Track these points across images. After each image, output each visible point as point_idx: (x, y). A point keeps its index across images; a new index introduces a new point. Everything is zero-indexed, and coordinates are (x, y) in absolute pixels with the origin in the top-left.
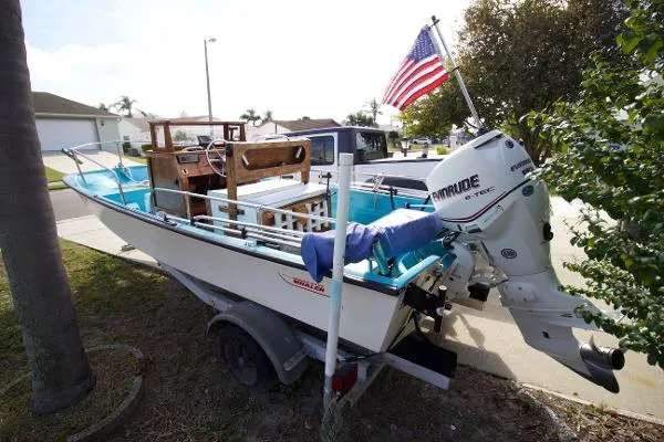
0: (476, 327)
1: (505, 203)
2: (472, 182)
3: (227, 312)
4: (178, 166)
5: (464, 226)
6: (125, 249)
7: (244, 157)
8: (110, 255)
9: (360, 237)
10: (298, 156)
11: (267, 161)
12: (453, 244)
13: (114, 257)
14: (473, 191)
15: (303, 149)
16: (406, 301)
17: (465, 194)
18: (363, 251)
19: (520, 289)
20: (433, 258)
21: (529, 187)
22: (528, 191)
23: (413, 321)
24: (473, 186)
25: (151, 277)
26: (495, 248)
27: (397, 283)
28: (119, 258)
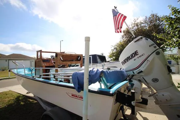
0: (145, 117)
1: (150, 59)
2: (136, 53)
3: (49, 111)
4: (43, 63)
5: (135, 71)
6: (27, 93)
7: (61, 57)
8: (22, 95)
9: (95, 72)
10: (79, 59)
11: (69, 60)
12: (132, 80)
13: (23, 95)
14: (136, 57)
15: (81, 57)
16: (117, 100)
17: (133, 59)
18: (97, 78)
19: (163, 95)
20: (125, 82)
21: (158, 52)
22: (158, 53)
23: (121, 111)
24: (136, 55)
25: (32, 101)
26: (149, 79)
27: (112, 91)
28: (25, 96)
